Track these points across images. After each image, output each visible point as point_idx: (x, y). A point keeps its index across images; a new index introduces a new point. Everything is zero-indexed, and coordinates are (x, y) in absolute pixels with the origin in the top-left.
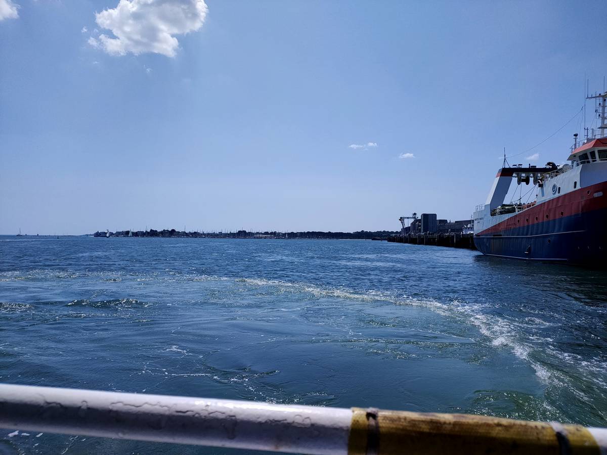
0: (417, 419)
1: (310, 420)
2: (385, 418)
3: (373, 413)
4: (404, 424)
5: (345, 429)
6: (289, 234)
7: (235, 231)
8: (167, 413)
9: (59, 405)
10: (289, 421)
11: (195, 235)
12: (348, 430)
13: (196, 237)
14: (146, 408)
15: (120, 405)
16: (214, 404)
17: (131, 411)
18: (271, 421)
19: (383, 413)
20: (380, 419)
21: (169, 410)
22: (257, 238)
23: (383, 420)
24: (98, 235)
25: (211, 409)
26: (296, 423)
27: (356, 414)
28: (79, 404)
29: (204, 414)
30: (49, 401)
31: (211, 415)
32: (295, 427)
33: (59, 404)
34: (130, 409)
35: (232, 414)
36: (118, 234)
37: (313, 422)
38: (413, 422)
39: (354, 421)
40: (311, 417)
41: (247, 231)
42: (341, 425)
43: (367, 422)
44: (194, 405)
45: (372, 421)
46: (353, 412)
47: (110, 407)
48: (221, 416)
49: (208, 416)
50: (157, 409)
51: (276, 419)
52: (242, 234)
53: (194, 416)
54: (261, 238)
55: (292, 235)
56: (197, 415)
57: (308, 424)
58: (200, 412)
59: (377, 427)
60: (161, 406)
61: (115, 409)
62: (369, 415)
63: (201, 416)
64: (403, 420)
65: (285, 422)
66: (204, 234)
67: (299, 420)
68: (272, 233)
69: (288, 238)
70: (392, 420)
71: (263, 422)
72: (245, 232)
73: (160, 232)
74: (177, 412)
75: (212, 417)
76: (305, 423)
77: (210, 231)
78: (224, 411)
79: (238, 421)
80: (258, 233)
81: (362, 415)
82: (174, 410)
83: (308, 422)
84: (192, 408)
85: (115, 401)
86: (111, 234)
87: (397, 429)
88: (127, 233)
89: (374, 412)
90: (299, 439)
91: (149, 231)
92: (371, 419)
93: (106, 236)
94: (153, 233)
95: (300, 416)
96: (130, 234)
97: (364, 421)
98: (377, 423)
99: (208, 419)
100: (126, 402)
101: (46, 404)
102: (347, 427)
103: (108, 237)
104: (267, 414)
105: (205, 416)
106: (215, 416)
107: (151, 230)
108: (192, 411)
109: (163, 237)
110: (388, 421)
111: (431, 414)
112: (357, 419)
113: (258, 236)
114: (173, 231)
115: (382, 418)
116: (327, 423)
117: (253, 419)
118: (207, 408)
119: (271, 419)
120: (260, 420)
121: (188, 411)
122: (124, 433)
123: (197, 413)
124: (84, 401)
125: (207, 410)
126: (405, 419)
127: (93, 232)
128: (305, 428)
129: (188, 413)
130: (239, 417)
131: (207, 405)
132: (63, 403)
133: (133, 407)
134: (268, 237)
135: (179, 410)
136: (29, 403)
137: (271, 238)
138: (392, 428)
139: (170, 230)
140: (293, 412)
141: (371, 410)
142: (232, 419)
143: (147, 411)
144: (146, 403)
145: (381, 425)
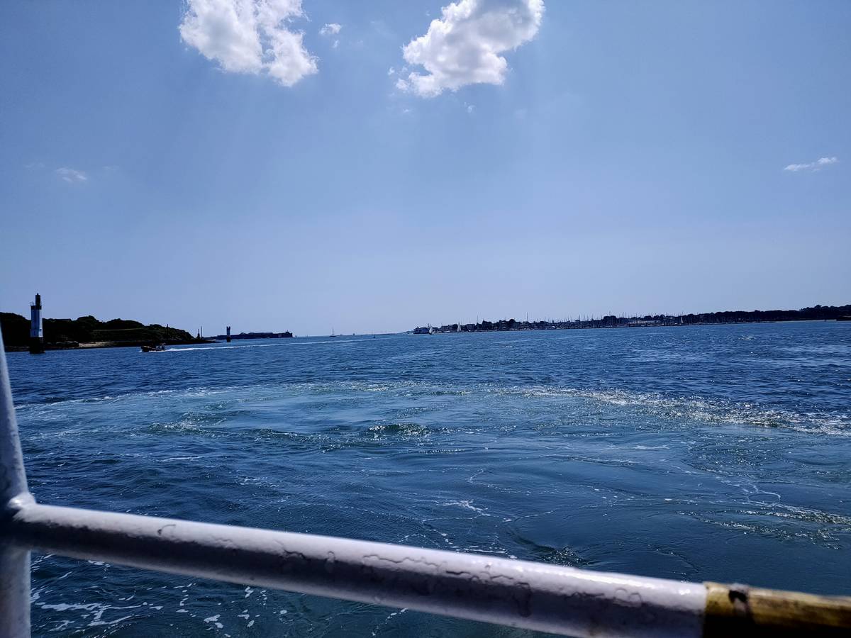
0: (817, 605)
1: (640, 596)
2: (761, 600)
3: (740, 591)
4: (796, 612)
5: (696, 613)
6: (684, 317)
7: (599, 316)
8: (435, 573)
9: (300, 556)
10: (608, 596)
11: (542, 325)
12: (700, 616)
13: (544, 329)
14: (408, 565)
15: (374, 559)
16: (496, 565)
17: (388, 567)
18: (579, 594)
19: (757, 593)
20: (753, 603)
21: (437, 569)
22: (634, 326)
23: (758, 603)
24: (418, 331)
25: (494, 572)
26: (619, 600)
27: (713, 592)
28: (325, 556)
29: (484, 577)
30: (289, 550)
31: (494, 580)
32: (618, 606)
33: (301, 554)
34: (389, 566)
35: (523, 580)
36: (444, 329)
37: (644, 600)
38: (810, 610)
39: (711, 602)
40: (641, 593)
41: (618, 317)
42: (689, 607)
43: (731, 606)
44: (470, 565)
45: (739, 605)
46: (708, 588)
47: (363, 562)
48: (507, 583)
49: (489, 580)
50: (421, 567)
51: (588, 592)
52: (610, 321)
53: (470, 579)
54: (640, 325)
55: (691, 319)
56: (475, 579)
57: (636, 603)
58: (479, 574)
59: (749, 615)
60: (426, 563)
61: (369, 564)
62: (733, 595)
63: (480, 581)
64: (792, 606)
65: (602, 597)
66: (554, 324)
67: (621, 596)
68: (656, 318)
69: (684, 324)
70: (773, 604)
71: (570, 594)
72: (614, 317)
73: (495, 324)
74: (448, 572)
75: (497, 583)
76: (631, 600)
77: (563, 319)
78: (512, 575)
79: (533, 591)
80: (634, 319)
81: (722, 594)
82: (444, 570)
83: (636, 599)
84: (467, 569)
85: (369, 554)
86: (435, 329)
87: (782, 619)
88: (455, 327)
89: (743, 591)
90: (624, 623)
91: (481, 323)
92: (737, 601)
93: (428, 333)
94: (486, 326)
95: (624, 590)
96: (459, 329)
97: (727, 603)
98: (748, 609)
99: (491, 586)
100: (382, 555)
101: (285, 554)
102: (700, 611)
103: (430, 334)
104: (575, 584)
105: (486, 581)
106: (499, 581)
107: (484, 321)
108: (468, 573)
109: (499, 330)
110: (766, 607)
111: (840, 598)
112: (715, 599)
113: (635, 322)
114: (512, 321)
115: (757, 601)
116: (667, 603)
117: (554, 590)
118: (488, 569)
119: (581, 591)
120: (564, 592)
121: (462, 572)
122: (382, 598)
123: (474, 576)
124: (331, 552)
125: (488, 573)
126: (796, 604)
127: (412, 329)
128: (633, 608)
129: (462, 576)
130: (533, 585)
131: (488, 566)
132: (305, 554)
133: (391, 563)
134: (651, 323)
135: (451, 570)
136: (266, 551)
137: (655, 325)
138: (775, 618)
139: (508, 320)
140: (613, 584)
141: (736, 587)
142: (523, 588)
143: (409, 569)
144: (407, 558)
145: (755, 611)
